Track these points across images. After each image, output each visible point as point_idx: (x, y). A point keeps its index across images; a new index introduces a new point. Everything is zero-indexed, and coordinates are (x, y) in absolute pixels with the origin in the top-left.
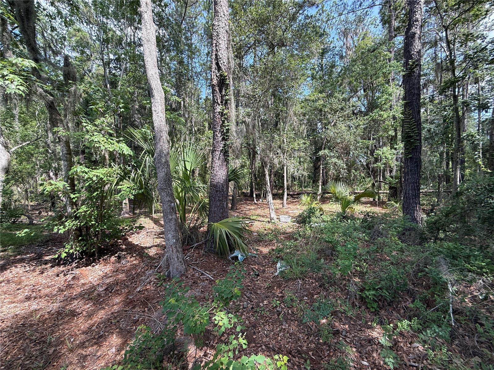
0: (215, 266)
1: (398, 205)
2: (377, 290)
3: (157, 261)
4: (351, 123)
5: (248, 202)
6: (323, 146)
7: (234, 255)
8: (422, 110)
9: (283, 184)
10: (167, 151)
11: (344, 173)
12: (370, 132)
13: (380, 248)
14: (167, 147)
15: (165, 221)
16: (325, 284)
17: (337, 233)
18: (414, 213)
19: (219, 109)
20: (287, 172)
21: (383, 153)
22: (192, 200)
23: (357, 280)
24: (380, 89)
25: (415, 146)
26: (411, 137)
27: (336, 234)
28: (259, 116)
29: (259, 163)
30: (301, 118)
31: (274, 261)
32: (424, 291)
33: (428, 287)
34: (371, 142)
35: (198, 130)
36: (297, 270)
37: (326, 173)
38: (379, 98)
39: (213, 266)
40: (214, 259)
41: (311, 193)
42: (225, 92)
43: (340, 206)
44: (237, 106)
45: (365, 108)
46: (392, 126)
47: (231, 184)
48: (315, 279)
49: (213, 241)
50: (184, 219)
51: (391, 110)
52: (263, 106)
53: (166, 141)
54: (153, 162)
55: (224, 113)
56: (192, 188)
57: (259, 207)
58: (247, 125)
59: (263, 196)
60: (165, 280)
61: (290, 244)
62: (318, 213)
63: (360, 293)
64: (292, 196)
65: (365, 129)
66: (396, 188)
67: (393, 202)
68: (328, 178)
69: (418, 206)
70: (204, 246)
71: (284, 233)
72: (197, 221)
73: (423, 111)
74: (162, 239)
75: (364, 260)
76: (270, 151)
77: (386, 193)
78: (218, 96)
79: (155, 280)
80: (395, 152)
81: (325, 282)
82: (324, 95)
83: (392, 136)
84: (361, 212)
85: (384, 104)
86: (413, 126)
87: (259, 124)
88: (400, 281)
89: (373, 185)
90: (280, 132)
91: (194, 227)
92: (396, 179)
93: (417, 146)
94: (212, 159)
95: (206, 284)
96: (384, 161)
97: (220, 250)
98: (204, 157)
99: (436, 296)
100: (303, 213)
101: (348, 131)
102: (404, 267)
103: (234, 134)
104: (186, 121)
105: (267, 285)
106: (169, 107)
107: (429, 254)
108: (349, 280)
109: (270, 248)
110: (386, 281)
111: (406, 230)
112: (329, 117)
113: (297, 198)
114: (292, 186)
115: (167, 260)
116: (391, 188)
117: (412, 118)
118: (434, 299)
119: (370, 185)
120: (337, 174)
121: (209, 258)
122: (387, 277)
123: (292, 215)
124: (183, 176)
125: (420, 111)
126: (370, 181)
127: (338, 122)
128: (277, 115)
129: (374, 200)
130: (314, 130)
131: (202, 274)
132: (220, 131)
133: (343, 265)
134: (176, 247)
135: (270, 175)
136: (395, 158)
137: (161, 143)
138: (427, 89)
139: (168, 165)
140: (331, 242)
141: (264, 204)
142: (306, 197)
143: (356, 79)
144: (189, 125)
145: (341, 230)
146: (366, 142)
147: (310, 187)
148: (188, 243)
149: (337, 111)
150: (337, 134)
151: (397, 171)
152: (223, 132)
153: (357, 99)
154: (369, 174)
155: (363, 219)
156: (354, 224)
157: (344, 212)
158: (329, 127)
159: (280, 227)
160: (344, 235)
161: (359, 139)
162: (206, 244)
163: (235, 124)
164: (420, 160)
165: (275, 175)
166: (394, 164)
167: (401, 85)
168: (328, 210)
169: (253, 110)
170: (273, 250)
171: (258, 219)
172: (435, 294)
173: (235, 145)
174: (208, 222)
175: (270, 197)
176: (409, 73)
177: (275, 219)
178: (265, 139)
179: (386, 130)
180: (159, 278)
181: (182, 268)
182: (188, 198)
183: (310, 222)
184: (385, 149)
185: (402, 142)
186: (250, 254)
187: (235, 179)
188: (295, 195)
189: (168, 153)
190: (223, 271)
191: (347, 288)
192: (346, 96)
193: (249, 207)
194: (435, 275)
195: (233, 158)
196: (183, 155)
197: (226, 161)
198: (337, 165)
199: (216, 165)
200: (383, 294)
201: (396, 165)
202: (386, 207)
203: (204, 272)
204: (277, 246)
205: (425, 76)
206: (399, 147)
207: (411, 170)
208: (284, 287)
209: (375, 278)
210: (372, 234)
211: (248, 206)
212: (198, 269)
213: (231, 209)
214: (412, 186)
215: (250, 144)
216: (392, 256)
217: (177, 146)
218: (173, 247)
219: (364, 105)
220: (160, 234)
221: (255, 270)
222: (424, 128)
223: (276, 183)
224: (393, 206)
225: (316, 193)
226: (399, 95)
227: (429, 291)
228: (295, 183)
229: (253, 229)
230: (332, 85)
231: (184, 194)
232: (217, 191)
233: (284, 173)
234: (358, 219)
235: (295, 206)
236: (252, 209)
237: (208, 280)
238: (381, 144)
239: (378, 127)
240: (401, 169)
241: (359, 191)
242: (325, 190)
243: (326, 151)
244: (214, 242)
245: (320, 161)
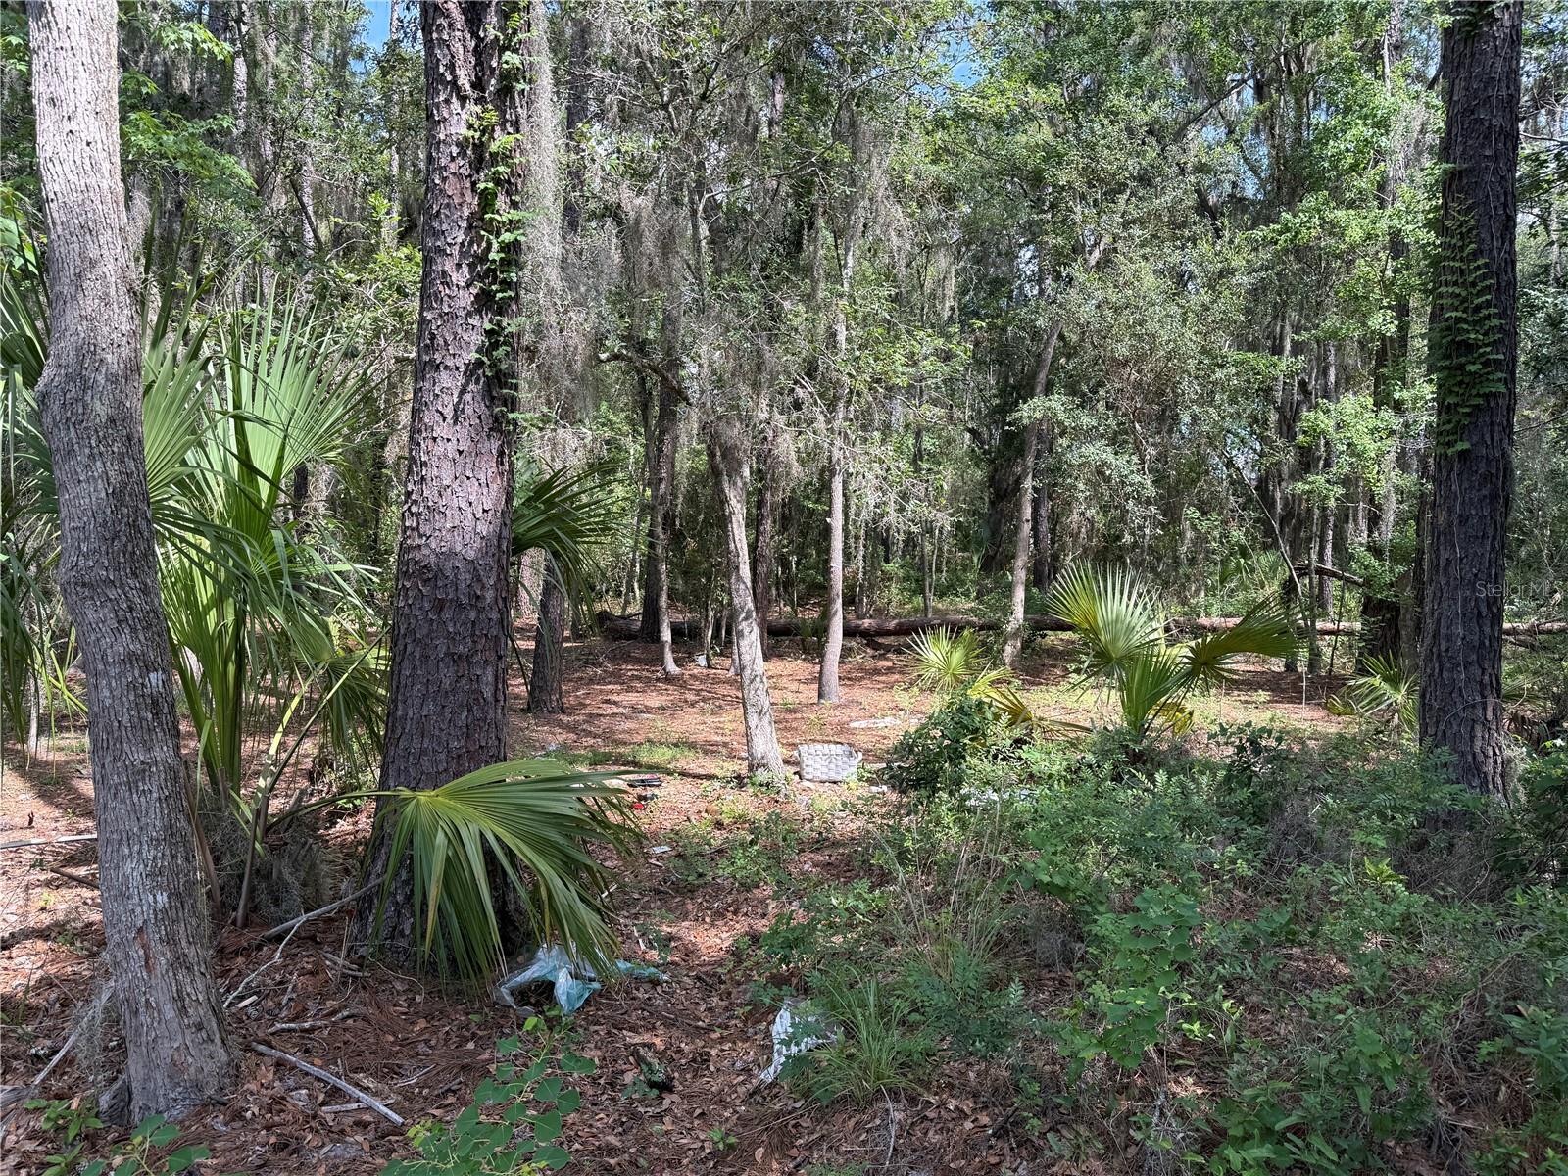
0: (414, 1043)
1: (1400, 697)
2: (1281, 1138)
3: (48, 1023)
4: (1188, 259)
5: (630, 670)
6: (1042, 377)
7: (533, 973)
8: (1525, 218)
9: (826, 569)
10: (125, 352)
11: (1142, 521)
12: (1279, 313)
13: (1309, 919)
14: (125, 328)
15: (100, 782)
16: (1025, 1120)
17: (1098, 841)
18: (1472, 738)
19: (459, 121)
20: (846, 507)
21: (1338, 427)
22: (282, 652)
23: (1188, 1088)
24: (1333, 93)
25: (1487, 396)
26: (1468, 347)
27: (1093, 849)
28: (700, 186)
29: (698, 453)
30: (933, 212)
31: (755, 1004)
32: (1503, 1130)
33: (1517, 1113)
34: (1285, 362)
35: (338, 236)
36: (882, 1047)
37: (1055, 519)
38: (1326, 135)
39: (404, 1043)
40: (411, 1001)
41: (971, 625)
42: (502, 29)
43: (1115, 695)
44: (574, 116)
45: (1263, 184)
46: (1387, 287)
47: (532, 570)
48: (975, 1095)
49: (409, 897)
50: (228, 767)
51: (1382, 206)
52: (724, 131)
53: (119, 294)
54: (36, 417)
55: (494, 147)
56: (286, 581)
57: (691, 697)
58: (630, 235)
59: (716, 636)
60: (91, 1139)
61: (851, 902)
62: (1001, 735)
63: (1201, 1160)
64: (870, 638)
65: (1256, 292)
66: (1398, 610)
67: (1377, 681)
68: (1063, 548)
69: (1490, 700)
70: (350, 928)
71: (820, 843)
72: (312, 777)
73: (1531, 218)
74: (87, 893)
75: (1228, 985)
76: (756, 386)
77: (1350, 633)
78: (459, 45)
79: (30, 1146)
80: (1395, 421)
81: (1029, 1108)
82: (1055, 94)
83: (1383, 338)
84: (1223, 731)
85: (1354, 167)
86: (1479, 294)
87: (695, 228)
88: (1393, 1087)
89: (1289, 587)
90: (815, 282)
91: (291, 818)
92: (1396, 561)
93: (1495, 395)
94: (415, 414)
95: (352, 1152)
96: (1342, 465)
97: (449, 948)
98: (367, 399)
99: (1550, 1152)
100: (922, 734)
101: (1173, 297)
102: (1415, 1014)
103: (552, 275)
104: (262, 180)
105: (712, 1137)
106: (150, 88)
107: (1530, 944)
108: (1147, 1095)
109: (741, 926)
110: (1326, 1089)
111: (1429, 821)
112: (1078, 218)
113: (898, 651)
114: (872, 587)
115: (113, 1020)
116: (1369, 607)
117: (1475, 254)
118: (1543, 1167)
119: (1273, 588)
120: (1108, 526)
121: (382, 996)
122: (1334, 1070)
123: (864, 741)
124: (229, 507)
125: (1510, 224)
126: (1273, 569)
127: (1120, 245)
128: (803, 189)
129: (1290, 667)
130: (997, 286)
131: (335, 1094)
132: (463, 254)
133: (1121, 1011)
134: (170, 940)
135: (754, 523)
136: (1393, 456)
137: (90, 304)
138: (1552, 113)
139: (133, 444)
140: (1063, 891)
141: (717, 681)
142: (945, 645)
143: (1222, 25)
144: (280, 201)
145: (1113, 827)
146: (1258, 360)
147: (967, 595)
148: (254, 909)
149: (1122, 188)
150: (1117, 310)
151: (1401, 521)
152: (482, 258)
153: (1223, 131)
154: (1269, 532)
155: (1229, 768)
156: (1185, 793)
157: (1139, 728)
158: (1076, 270)
159: (799, 807)
160: (1134, 851)
161: (1224, 344)
162: (361, 916)
163: (557, 217)
164: (1508, 472)
165: (785, 522)
166: (1390, 482)
167: (1435, 80)
168: (1056, 715)
169: (665, 147)
170: (755, 938)
171: (682, 765)
172: (1547, 1143)
173: (554, 342)
174: (383, 784)
175: (750, 641)
176: (1469, 23)
177: (773, 764)
178: (730, 316)
179: (1356, 306)
180: (58, 1129)
181: (209, 1060)
182: (260, 642)
183: (958, 783)
184: (1349, 403)
185: (1430, 372)
186: (622, 965)
187: (551, 535)
188: (888, 633)
189: (134, 368)
190: (463, 1068)
191: (1138, 1136)
192: (1168, 115)
193: (631, 698)
194: (1551, 1050)
195: (545, 419)
196: (229, 382)
197: (501, 429)
198: (1108, 480)
199: (439, 449)
200: (1311, 1159)
201: (1399, 490)
202: (1346, 704)
203: (342, 1084)
204: (779, 917)
205: (1543, 43)
206: (1415, 401)
207: (1464, 520)
208: (810, 1147)
209: (1274, 1075)
210: (1271, 846)
211: (630, 689)
212: (305, 1066)
213: (528, 710)
214: (1465, 600)
215: (645, 342)
216: (1360, 957)
217: (195, 325)
218: (153, 936)
219: (1254, 170)
220: (72, 860)
221: (648, 1055)
222: (1532, 308)
223: (786, 565)
224: (1378, 700)
225: (994, 627)
226: (1423, 132)
227: (1524, 1132)
228: (889, 567)
229: (644, 821)
230: (1096, 44)
231: (230, 619)
232: (439, 606)
233: (829, 513)
234: (1209, 767)
235: (886, 696)
236: (647, 710)
237: (365, 1125)
238: (1332, 379)
239: (1319, 285)
240: (1422, 512)
241: (1216, 621)
242: (1043, 609)
243: (1057, 402)
244: (412, 899)
245: (1021, 452)
